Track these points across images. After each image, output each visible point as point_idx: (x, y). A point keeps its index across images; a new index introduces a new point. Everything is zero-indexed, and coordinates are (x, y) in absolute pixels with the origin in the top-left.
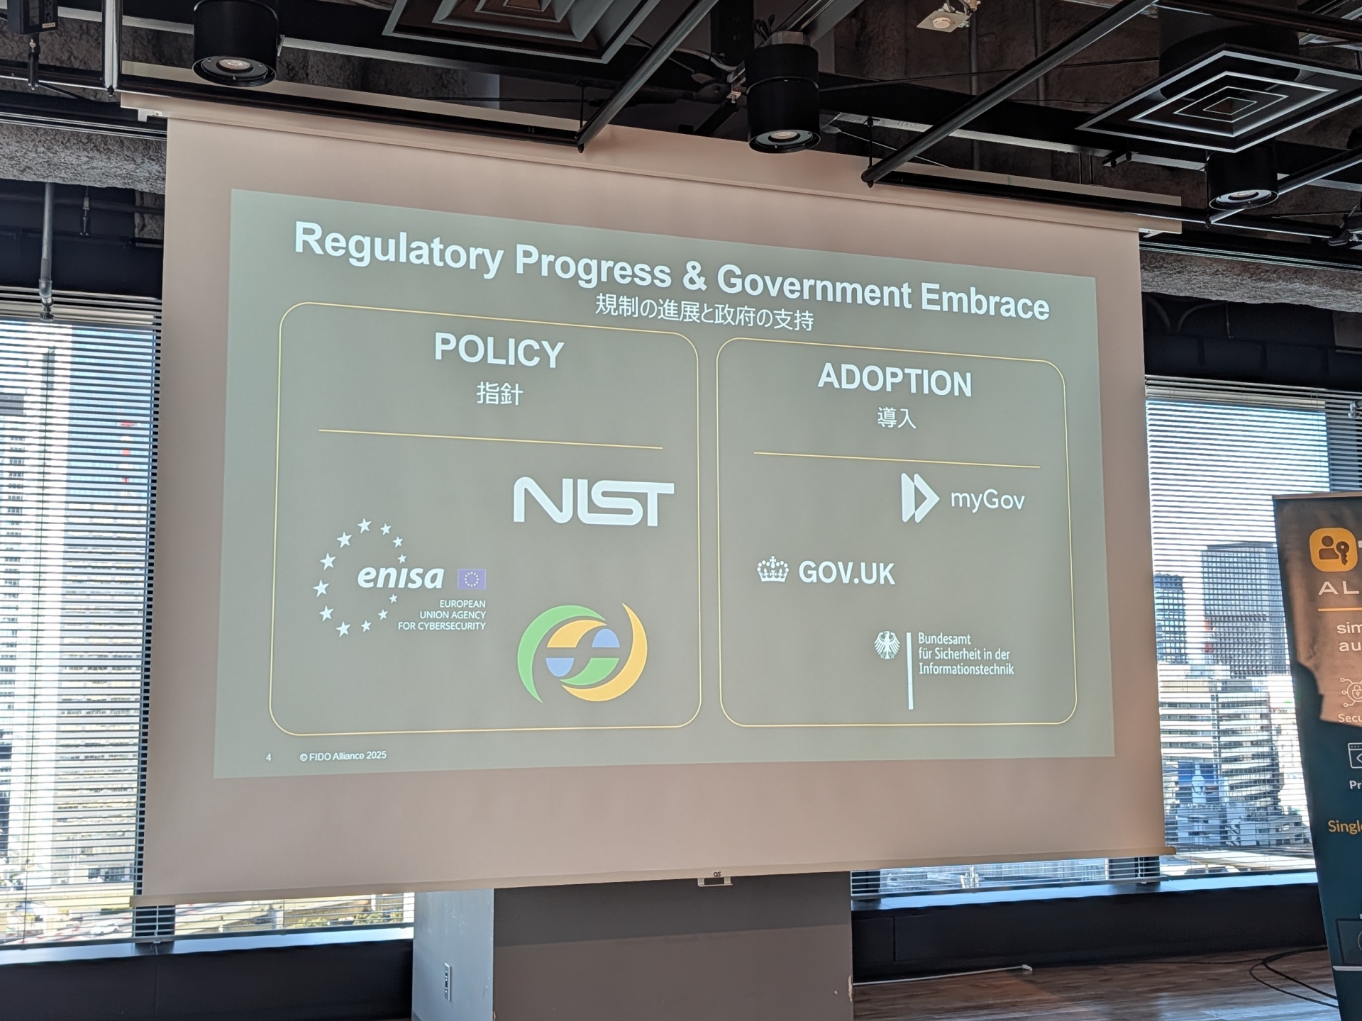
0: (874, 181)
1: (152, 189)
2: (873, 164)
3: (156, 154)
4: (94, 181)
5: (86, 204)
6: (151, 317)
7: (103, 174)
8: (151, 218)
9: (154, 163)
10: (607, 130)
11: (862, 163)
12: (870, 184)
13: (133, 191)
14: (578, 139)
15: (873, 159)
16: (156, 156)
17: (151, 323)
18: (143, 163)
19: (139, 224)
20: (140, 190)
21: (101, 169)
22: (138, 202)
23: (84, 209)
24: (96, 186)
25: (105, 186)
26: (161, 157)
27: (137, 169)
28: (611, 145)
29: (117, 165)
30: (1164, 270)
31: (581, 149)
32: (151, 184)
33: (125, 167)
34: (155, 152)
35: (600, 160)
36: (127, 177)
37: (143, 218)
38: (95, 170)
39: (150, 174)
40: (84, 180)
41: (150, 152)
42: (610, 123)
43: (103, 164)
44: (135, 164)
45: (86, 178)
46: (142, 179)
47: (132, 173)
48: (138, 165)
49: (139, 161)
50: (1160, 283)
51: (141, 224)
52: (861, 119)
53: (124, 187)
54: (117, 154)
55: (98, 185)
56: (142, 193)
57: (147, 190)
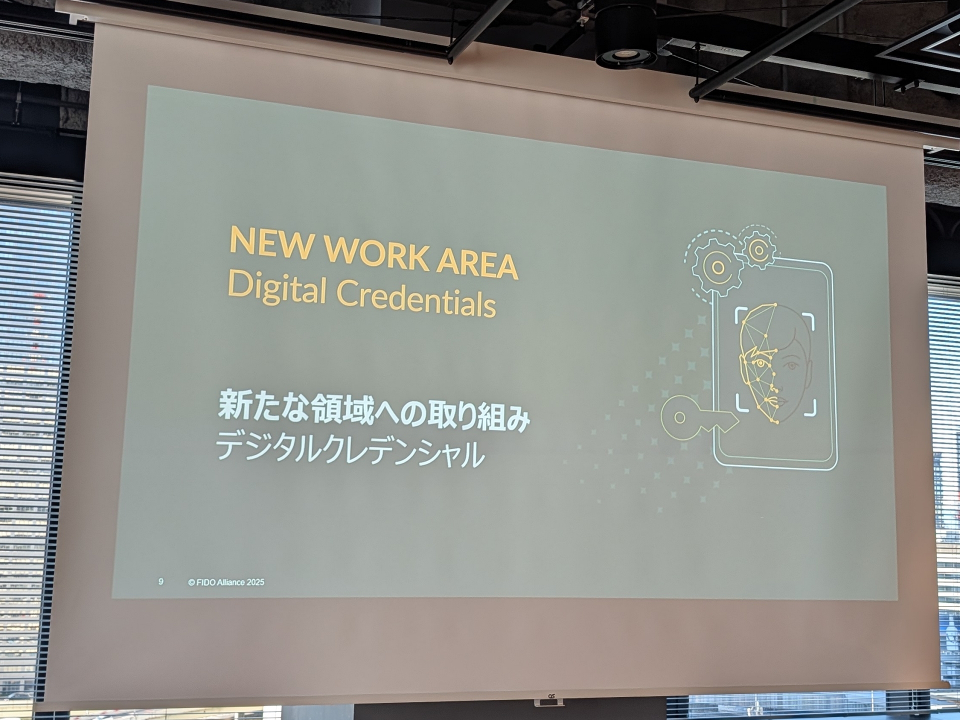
0: (700, 97)
1: (77, 86)
2: (699, 83)
3: (82, 56)
4: (27, 77)
5: (19, 98)
6: (71, 197)
7: (35, 71)
8: (74, 113)
9: (80, 63)
10: (473, 46)
11: (690, 81)
12: (697, 100)
13: (60, 86)
14: (449, 53)
15: (699, 79)
16: (82, 57)
17: (71, 202)
18: (71, 62)
19: (63, 117)
20: (66, 86)
21: (34, 67)
22: (63, 97)
23: (17, 102)
24: (29, 81)
25: (37, 82)
26: (86, 58)
27: (65, 68)
28: (477, 59)
29: (47, 64)
30: (942, 184)
31: (451, 61)
32: (76, 82)
33: (55, 66)
34: (82, 54)
35: (466, 71)
36: (56, 74)
37: (67, 113)
38: (28, 68)
39: (76, 72)
40: (18, 76)
41: (77, 53)
42: (476, 40)
43: (36, 62)
44: (63, 63)
45: (21, 75)
46: (69, 76)
47: (60, 71)
48: (67, 64)
49: (67, 60)
50: (937, 194)
51: (65, 117)
52: (689, 44)
53: (52, 84)
54: (48, 54)
55: (30, 81)
56: (68, 89)
57: (72, 87)
